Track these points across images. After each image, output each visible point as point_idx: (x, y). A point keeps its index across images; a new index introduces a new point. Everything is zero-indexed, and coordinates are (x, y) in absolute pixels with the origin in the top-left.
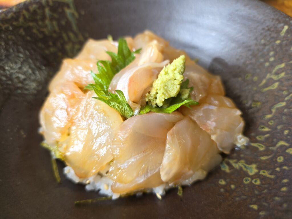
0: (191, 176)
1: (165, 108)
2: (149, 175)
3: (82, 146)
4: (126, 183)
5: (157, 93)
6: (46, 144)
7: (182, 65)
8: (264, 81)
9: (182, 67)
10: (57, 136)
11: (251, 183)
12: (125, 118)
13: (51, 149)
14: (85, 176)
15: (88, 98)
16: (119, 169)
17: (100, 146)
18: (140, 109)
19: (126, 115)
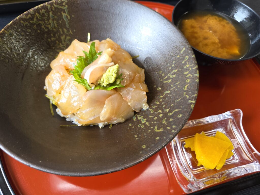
0: (116, 120)
1: (108, 88)
2: (95, 117)
3: (66, 100)
4: (84, 120)
5: (104, 80)
6: (48, 95)
7: (116, 69)
8: (166, 77)
9: (116, 70)
10: (54, 93)
11: (141, 127)
12: (87, 90)
13: (50, 99)
14: (66, 114)
15: (71, 78)
16: (82, 113)
17: (74, 102)
18: (95, 87)
19: (88, 89)
